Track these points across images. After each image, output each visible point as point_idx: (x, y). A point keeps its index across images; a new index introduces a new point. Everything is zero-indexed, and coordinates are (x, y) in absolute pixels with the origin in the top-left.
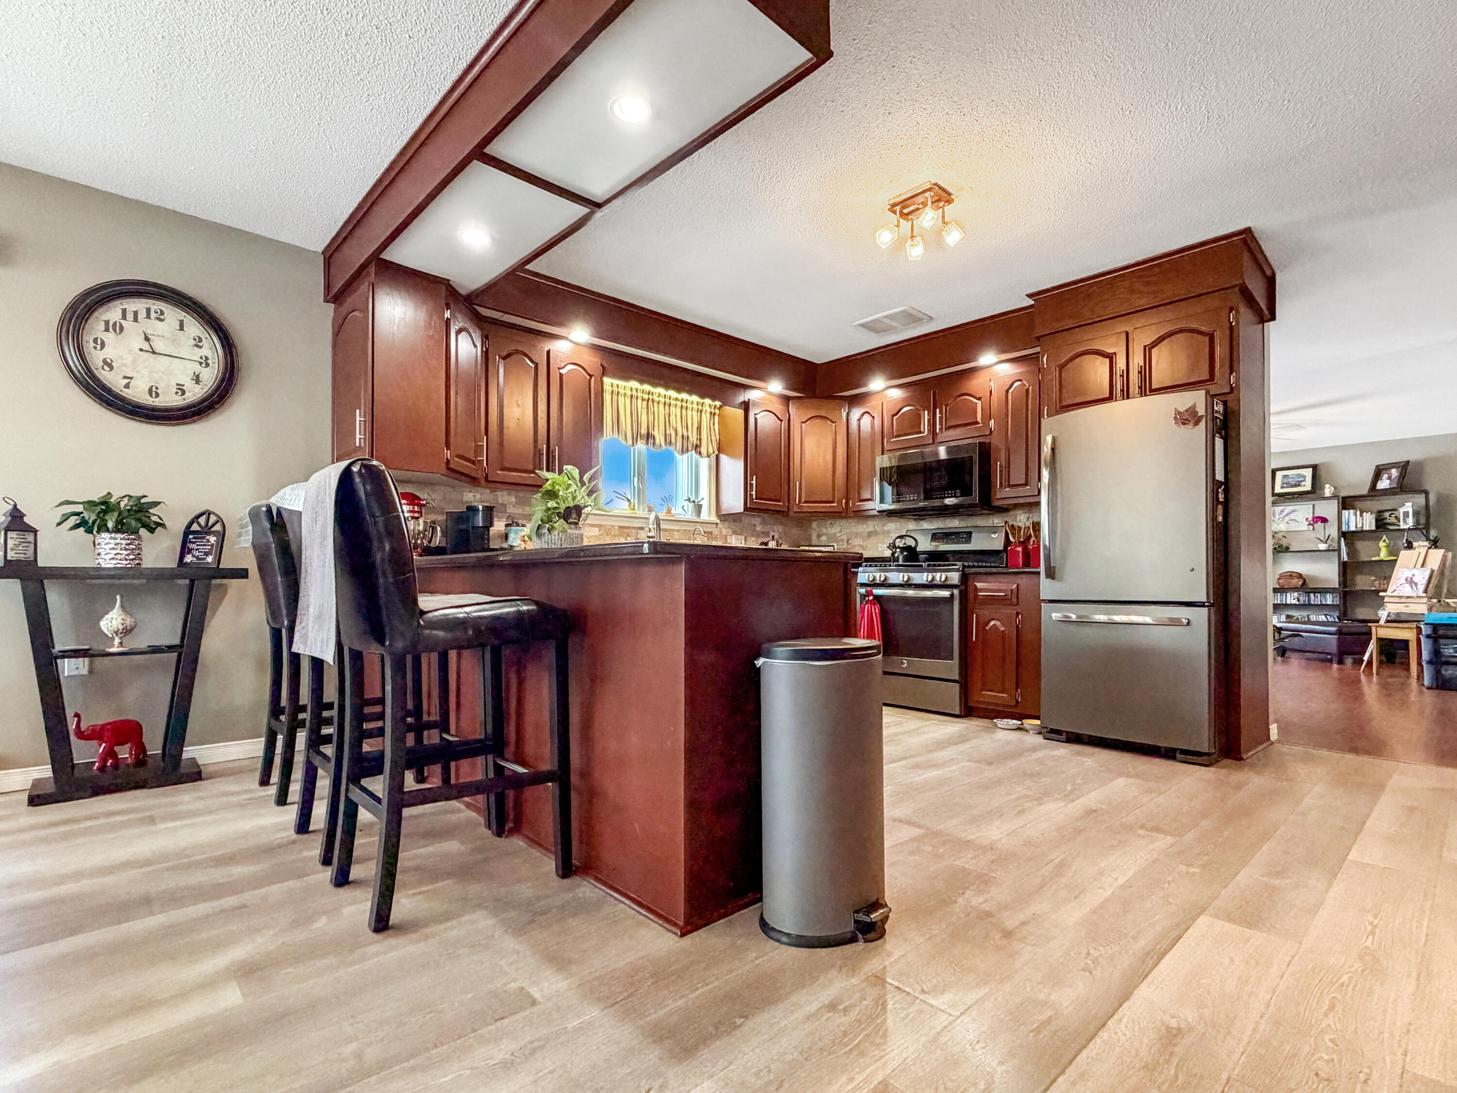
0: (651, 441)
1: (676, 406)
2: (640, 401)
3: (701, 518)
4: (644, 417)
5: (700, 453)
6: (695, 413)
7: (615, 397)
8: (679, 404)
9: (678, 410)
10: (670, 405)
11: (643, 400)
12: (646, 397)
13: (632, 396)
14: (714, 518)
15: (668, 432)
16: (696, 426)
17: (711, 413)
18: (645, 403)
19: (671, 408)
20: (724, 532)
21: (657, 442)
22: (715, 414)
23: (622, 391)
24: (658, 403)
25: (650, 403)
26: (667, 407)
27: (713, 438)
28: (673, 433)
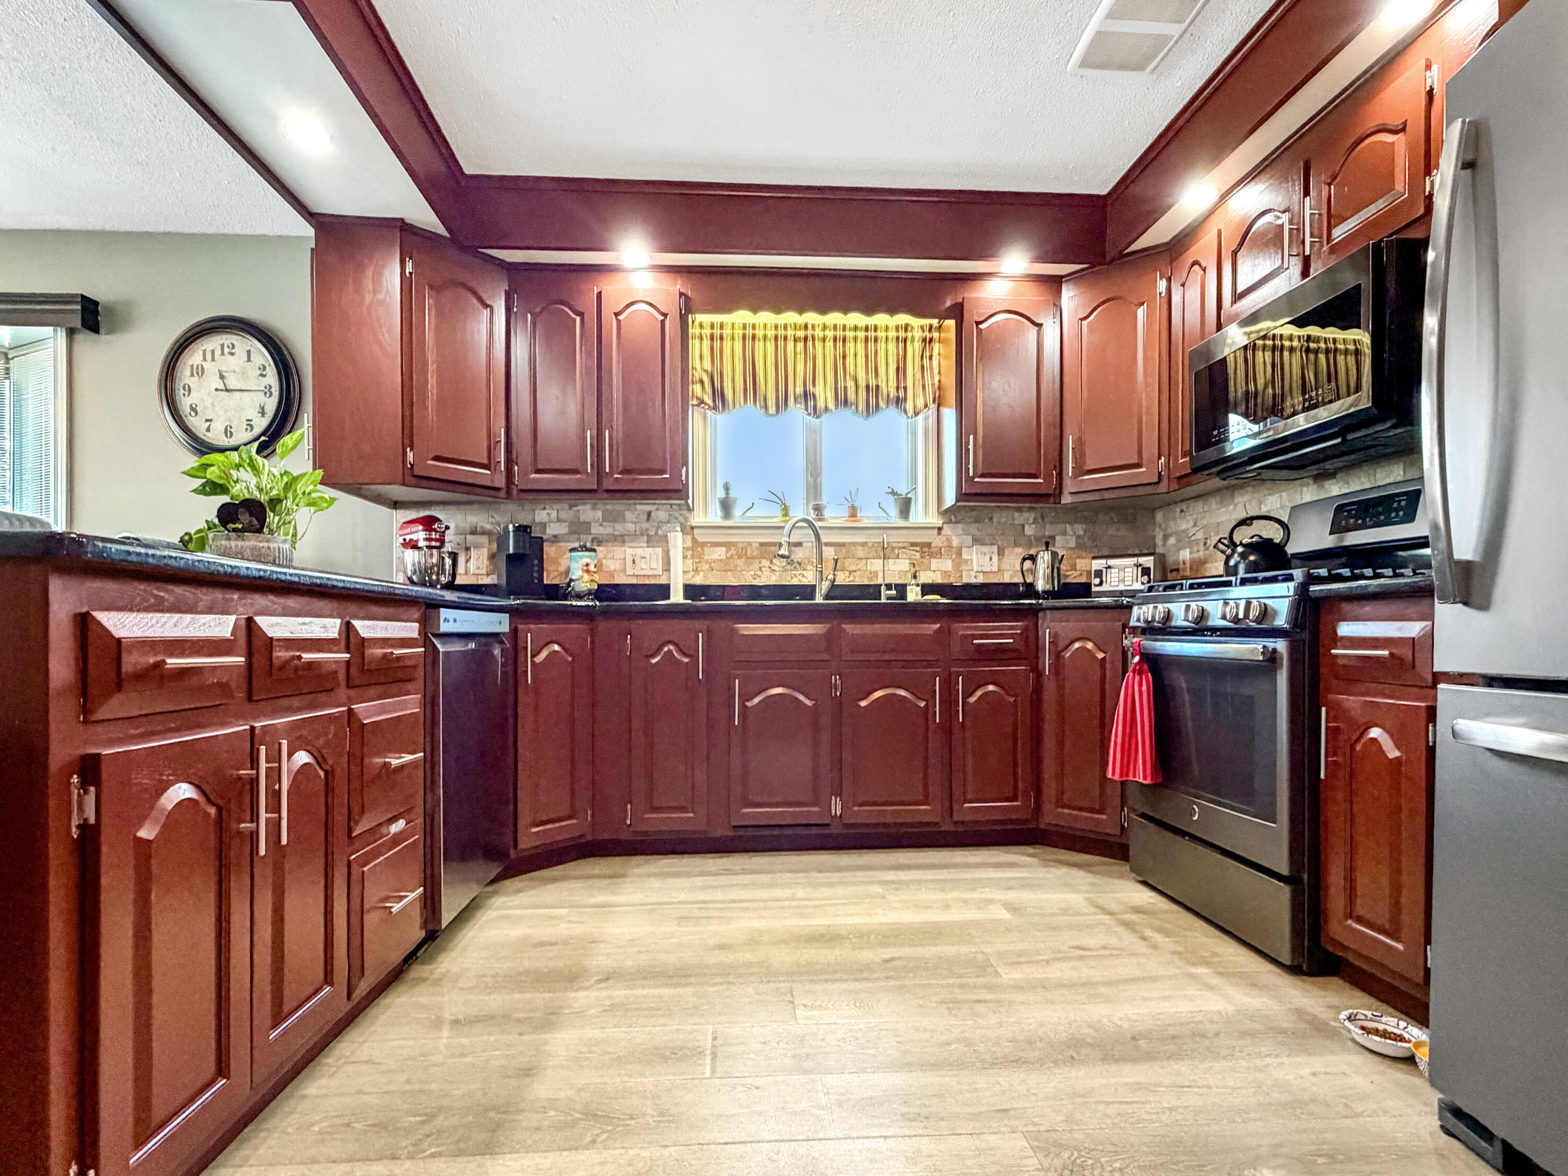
0: (811, 403)
1: (855, 339)
2: (790, 344)
3: (911, 520)
4: (800, 367)
5: (905, 411)
6: (892, 346)
7: (749, 343)
8: (861, 334)
9: (860, 346)
10: (844, 340)
11: (796, 340)
12: (801, 334)
13: (776, 338)
14: (937, 521)
15: (841, 384)
16: (892, 368)
17: (924, 340)
18: (800, 345)
19: (847, 344)
20: (955, 542)
21: (821, 404)
22: (931, 340)
23: (760, 333)
24: (824, 339)
25: (810, 343)
26: (840, 344)
27: (928, 382)
28: (850, 384)
